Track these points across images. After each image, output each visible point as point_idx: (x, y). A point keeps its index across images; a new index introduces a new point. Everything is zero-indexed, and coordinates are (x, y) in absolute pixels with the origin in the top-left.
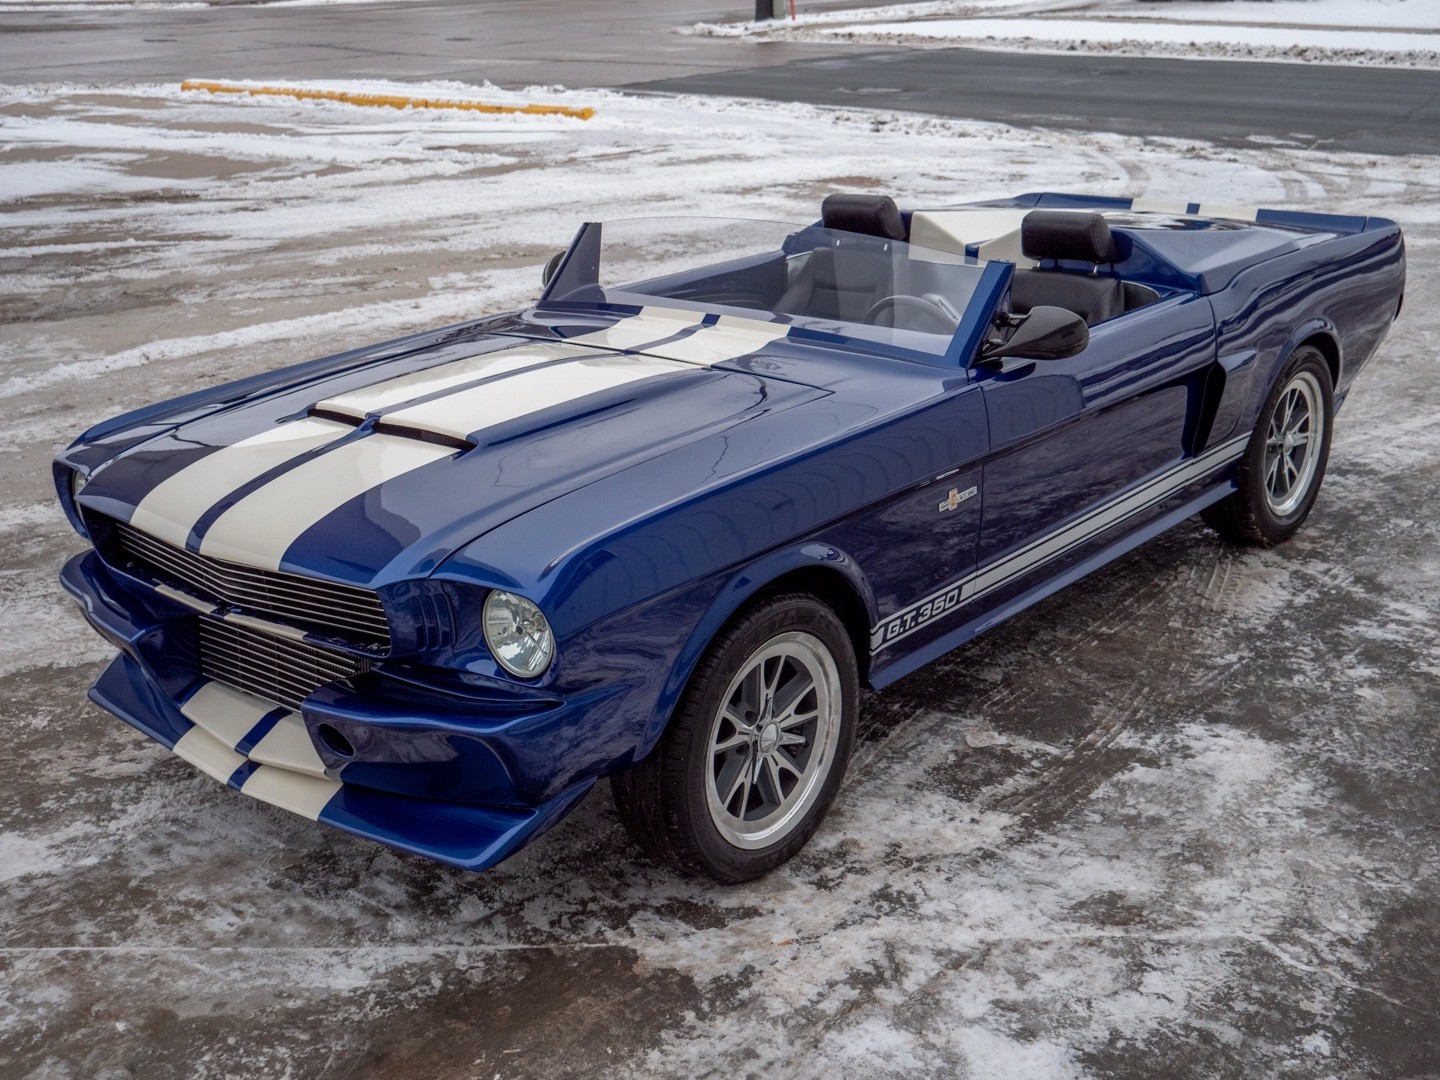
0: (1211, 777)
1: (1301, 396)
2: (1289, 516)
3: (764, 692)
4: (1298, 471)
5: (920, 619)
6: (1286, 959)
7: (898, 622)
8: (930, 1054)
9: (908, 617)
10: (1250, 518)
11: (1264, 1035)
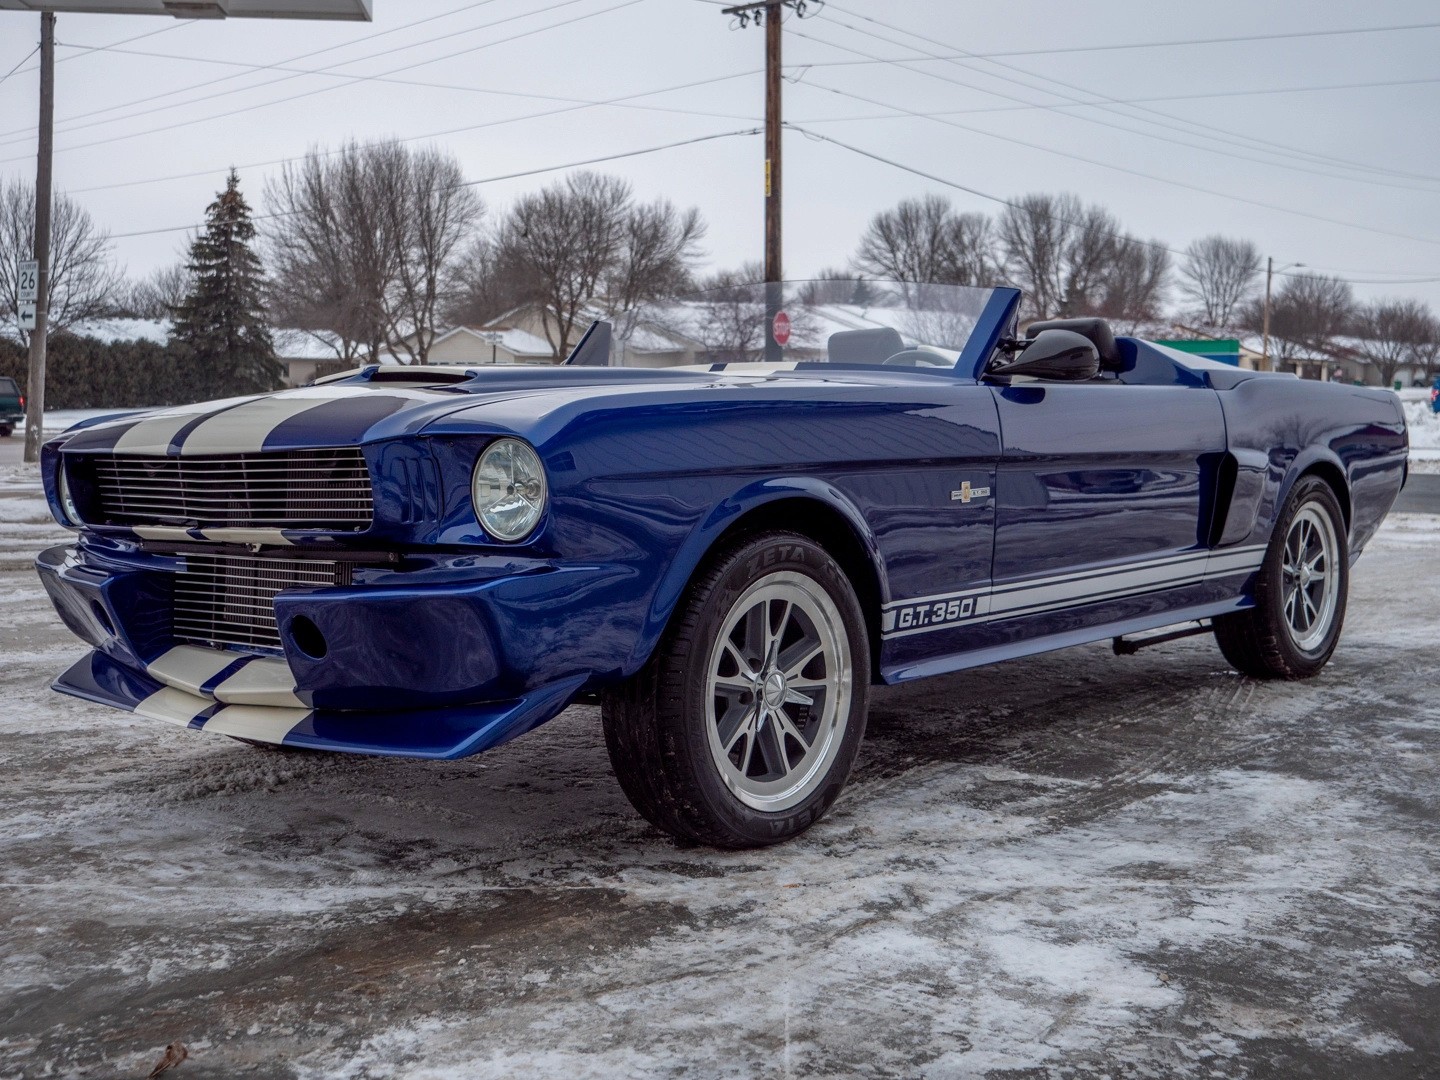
0: (1253, 800)
1: (1314, 532)
2: (1312, 652)
3: (769, 638)
4: (1317, 611)
5: (935, 619)
6: (1353, 901)
7: (910, 611)
8: (955, 953)
9: (922, 609)
10: (1271, 641)
11: (1335, 945)
